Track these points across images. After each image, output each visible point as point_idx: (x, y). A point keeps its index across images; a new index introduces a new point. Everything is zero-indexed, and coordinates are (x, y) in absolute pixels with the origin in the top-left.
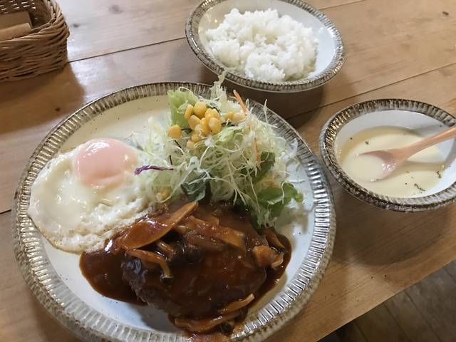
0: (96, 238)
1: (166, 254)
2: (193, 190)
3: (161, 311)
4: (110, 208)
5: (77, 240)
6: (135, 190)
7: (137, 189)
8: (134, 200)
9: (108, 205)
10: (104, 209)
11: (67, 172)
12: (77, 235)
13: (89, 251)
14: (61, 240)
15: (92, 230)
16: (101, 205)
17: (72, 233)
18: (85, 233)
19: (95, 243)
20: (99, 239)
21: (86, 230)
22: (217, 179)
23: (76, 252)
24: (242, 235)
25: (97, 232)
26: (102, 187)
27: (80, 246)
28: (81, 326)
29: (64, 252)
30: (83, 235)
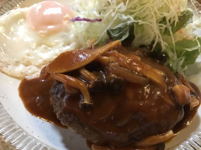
0: (35, 68)
1: (88, 81)
2: (118, 33)
3: (79, 136)
4: (49, 48)
5: (20, 69)
6: (70, 37)
7: (72, 36)
8: (69, 44)
9: (49, 46)
10: (46, 48)
11: (22, 20)
12: (21, 64)
13: (29, 78)
14: (7, 67)
15: (33, 63)
16: (43, 46)
17: (17, 63)
18: (27, 64)
19: (34, 73)
20: (38, 70)
21: (29, 62)
22: (140, 22)
23: (18, 78)
24: (162, 74)
25: (37, 64)
26: (45, 32)
27: (22, 73)
28: (3, 140)
29: (8, 77)
30: (26, 65)
